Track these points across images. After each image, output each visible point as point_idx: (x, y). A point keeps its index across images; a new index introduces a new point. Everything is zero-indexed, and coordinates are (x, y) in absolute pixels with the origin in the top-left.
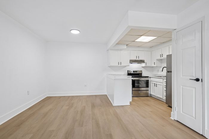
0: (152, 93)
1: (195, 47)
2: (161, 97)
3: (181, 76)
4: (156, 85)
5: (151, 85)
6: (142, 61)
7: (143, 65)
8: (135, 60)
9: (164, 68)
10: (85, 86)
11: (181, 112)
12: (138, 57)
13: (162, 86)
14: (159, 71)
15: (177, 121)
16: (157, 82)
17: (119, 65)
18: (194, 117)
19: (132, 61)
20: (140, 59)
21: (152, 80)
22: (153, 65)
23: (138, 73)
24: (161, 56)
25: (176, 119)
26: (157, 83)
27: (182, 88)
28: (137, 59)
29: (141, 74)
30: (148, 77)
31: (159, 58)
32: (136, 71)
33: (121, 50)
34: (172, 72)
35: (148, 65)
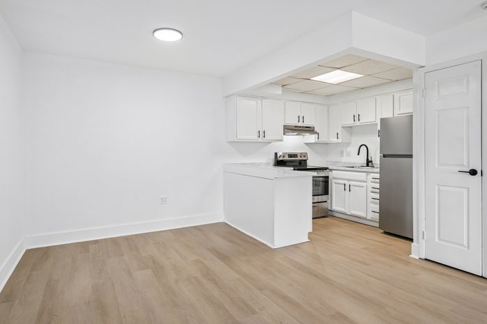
0: (335, 208)
1: (468, 107)
2: (362, 214)
3: (437, 166)
4: (347, 188)
5: (334, 188)
6: (310, 130)
7: (311, 138)
8: (295, 127)
9: (360, 146)
10: (163, 201)
11: (437, 240)
12: (301, 120)
13: (365, 188)
14: (345, 154)
15: (426, 259)
16: (349, 180)
17: (260, 140)
18: (464, 246)
19: (288, 129)
20: (306, 124)
21: (334, 176)
22: (335, 140)
23: (299, 158)
24: (356, 118)
25: (424, 258)
26: (352, 183)
27: (439, 190)
28: (300, 124)
29: (306, 160)
30: (326, 169)
31: (350, 122)
32: (295, 156)
33: (264, 98)
34: (413, 157)
35: (322, 139)
